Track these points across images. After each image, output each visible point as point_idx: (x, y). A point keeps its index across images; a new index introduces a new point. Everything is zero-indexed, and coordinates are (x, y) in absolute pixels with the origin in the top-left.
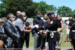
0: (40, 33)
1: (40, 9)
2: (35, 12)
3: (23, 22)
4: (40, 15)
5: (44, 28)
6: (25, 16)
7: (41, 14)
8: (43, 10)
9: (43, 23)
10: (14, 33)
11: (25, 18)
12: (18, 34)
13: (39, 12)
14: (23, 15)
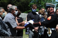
0: (35, 30)
1: (36, 2)
2: (29, 6)
3: (14, 17)
4: (35, 9)
5: (40, 24)
6: (16, 10)
7: (37, 8)
8: (38, 4)
9: (39, 19)
10: (4, 30)
11: (16, 12)
12: (8, 31)
13: (34, 6)
14: (14, 9)
